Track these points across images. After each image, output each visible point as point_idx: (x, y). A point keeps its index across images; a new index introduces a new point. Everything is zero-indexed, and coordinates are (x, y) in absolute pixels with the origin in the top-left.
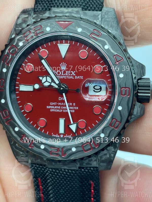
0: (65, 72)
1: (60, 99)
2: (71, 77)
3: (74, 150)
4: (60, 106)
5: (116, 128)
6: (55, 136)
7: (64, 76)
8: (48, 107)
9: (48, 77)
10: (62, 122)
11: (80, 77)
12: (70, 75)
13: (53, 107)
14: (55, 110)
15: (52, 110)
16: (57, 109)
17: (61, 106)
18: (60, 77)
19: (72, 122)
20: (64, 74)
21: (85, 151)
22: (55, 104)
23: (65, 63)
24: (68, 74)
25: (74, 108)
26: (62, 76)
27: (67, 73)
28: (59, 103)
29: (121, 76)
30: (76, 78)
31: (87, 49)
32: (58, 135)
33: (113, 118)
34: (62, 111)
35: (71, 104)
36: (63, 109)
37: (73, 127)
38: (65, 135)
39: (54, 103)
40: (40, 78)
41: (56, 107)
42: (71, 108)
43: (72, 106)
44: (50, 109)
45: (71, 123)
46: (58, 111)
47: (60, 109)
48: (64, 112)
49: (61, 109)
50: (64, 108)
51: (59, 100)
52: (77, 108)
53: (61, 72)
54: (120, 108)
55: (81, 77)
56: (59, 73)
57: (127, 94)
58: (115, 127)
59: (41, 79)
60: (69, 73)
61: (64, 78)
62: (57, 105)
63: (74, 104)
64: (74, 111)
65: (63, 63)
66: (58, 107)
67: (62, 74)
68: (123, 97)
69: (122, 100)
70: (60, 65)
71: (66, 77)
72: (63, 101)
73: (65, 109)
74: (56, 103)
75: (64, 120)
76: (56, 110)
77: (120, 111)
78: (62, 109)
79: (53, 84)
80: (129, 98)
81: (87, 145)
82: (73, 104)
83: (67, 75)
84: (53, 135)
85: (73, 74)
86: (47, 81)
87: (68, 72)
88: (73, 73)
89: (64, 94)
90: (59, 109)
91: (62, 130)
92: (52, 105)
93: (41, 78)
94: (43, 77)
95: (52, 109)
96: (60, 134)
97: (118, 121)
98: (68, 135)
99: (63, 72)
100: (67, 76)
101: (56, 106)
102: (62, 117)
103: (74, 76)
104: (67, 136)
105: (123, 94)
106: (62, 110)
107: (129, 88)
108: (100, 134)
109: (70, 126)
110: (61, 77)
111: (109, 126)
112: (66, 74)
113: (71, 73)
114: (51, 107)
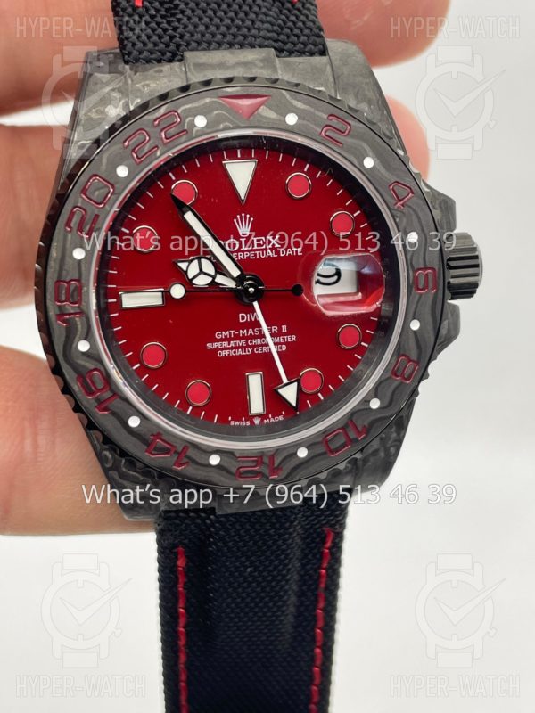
1: (243, 318)
2: (270, 253)
3: (302, 453)
4: (244, 337)
5: (408, 379)
6: (237, 423)
7: (249, 251)
8: (209, 346)
9: (203, 261)
10: (255, 382)
11: (293, 251)
12: (264, 247)
13: (225, 344)
14: (232, 353)
15: (222, 354)
16: (238, 348)
17: (247, 338)
18: (237, 257)
19: (285, 380)
21: (332, 452)
22: (230, 333)
23: (248, 216)
24: (259, 245)
25: (284, 339)
26: (243, 251)
27: (256, 243)
28: (241, 331)
29: (413, 238)
30: (282, 255)
31: (306, 170)
32: (246, 420)
33: (399, 352)
34: (253, 351)
35: (275, 329)
36: (254, 346)
37: (290, 393)
38: (267, 418)
39: (228, 332)
40: (180, 264)
41: (233, 344)
42: (277, 340)
43: (280, 334)
44: (218, 349)
45: (282, 382)
46: (240, 352)
47: (245, 348)
48: (259, 353)
49: (248, 346)
50: (258, 341)
51: (241, 321)
52: (294, 338)
53: (240, 243)
54: (415, 325)
55: (297, 251)
57: (431, 285)
58: (405, 377)
59: (185, 269)
60: (261, 242)
61: (248, 257)
62: (237, 338)
63: (284, 329)
64: (284, 348)
65: (243, 215)
66: (238, 342)
67: (243, 248)
68: (421, 295)
69: (418, 303)
70: (235, 221)
71: (255, 255)
72: (257, 324)
73: (259, 346)
74: (232, 331)
75: (259, 376)
76: (235, 352)
77: (415, 332)
78: (250, 347)
79: (220, 279)
80: (436, 293)
81: (335, 436)
82: (280, 329)
83: (256, 247)
84: (232, 423)
85: (273, 245)
86: (201, 271)
87: (258, 240)
88: (273, 242)
89: (256, 304)
90: (242, 347)
91: (257, 404)
92: (221, 340)
93: (183, 266)
94: (190, 262)
95: (222, 349)
96: (251, 418)
97: (413, 361)
98: (273, 417)
99: (243, 240)
100: (257, 252)
101: (233, 339)
102: (254, 369)
103: (277, 251)
104: (272, 420)
105: (421, 287)
106: (250, 350)
107: (433, 269)
108: (369, 401)
109: (281, 391)
110: (241, 256)
111: (390, 377)
112: (253, 246)
113: (268, 242)
114: (219, 344)
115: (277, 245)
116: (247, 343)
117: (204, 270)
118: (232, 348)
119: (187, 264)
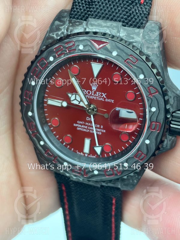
0: (95, 93)
1: (88, 119)
2: (101, 99)
7: (95, 96)
8: (75, 125)
9: (77, 95)
10: (87, 142)
11: (110, 101)
12: (100, 96)
13: (80, 126)
14: (82, 129)
15: (78, 129)
16: (84, 128)
17: (88, 126)
18: (90, 97)
19: (97, 145)
20: (94, 94)
21: (107, 175)
24: (98, 95)
25: (101, 130)
26: (92, 96)
27: (97, 94)
28: (86, 123)
29: (154, 109)
30: (106, 101)
31: (121, 72)
32: (82, 153)
33: (139, 150)
34: (89, 131)
35: (98, 126)
36: (90, 130)
38: (90, 155)
39: (82, 122)
40: (69, 94)
41: (83, 126)
42: (98, 130)
43: (100, 128)
44: (77, 127)
46: (85, 130)
47: (87, 129)
48: (91, 133)
49: (88, 129)
50: (91, 128)
52: (105, 131)
53: (92, 92)
54: (147, 142)
55: (112, 101)
56: (89, 93)
57: (157, 129)
58: (140, 159)
59: (70, 97)
60: (99, 94)
61: (94, 98)
62: (84, 125)
63: (102, 127)
64: (100, 133)
66: (85, 126)
67: (93, 95)
68: (152, 131)
69: (150, 134)
71: (96, 98)
72: (91, 122)
73: (92, 130)
74: (83, 122)
75: (89, 141)
77: (147, 144)
80: (159, 133)
82: (100, 127)
83: (97, 95)
84: (78, 153)
85: (104, 96)
86: (75, 99)
87: (98, 93)
88: (104, 95)
89: (92, 116)
90: (86, 129)
91: (87, 149)
92: (79, 124)
94: (72, 95)
96: (84, 153)
97: (144, 154)
99: (93, 92)
100: (97, 98)
102: (88, 137)
103: (105, 99)
104: (91, 156)
105: (153, 128)
106: (88, 130)
107: (160, 123)
108: (124, 163)
109: (95, 148)
110: (91, 97)
111: (133, 157)
112: (96, 95)
113: (102, 95)
114: (78, 125)
115: (105, 97)
116: (88, 128)
117: (77, 99)
118: (82, 128)
119: (71, 95)
